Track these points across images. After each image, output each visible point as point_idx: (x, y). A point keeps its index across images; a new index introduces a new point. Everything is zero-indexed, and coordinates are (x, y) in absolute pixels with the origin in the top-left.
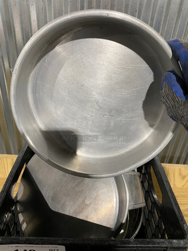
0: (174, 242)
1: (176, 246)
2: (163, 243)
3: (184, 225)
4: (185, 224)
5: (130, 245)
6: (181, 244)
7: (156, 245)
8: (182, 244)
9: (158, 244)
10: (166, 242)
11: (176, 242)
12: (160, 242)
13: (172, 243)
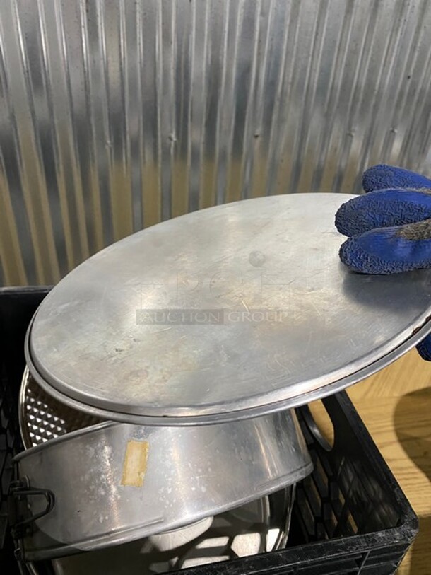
0: (380, 538)
1: (385, 545)
2: (354, 544)
3: (395, 491)
4: (397, 488)
5: (278, 566)
6: (395, 539)
7: (339, 552)
8: (398, 538)
9: (344, 548)
10: (361, 541)
11: (384, 535)
12: (347, 545)
13: (374, 541)
